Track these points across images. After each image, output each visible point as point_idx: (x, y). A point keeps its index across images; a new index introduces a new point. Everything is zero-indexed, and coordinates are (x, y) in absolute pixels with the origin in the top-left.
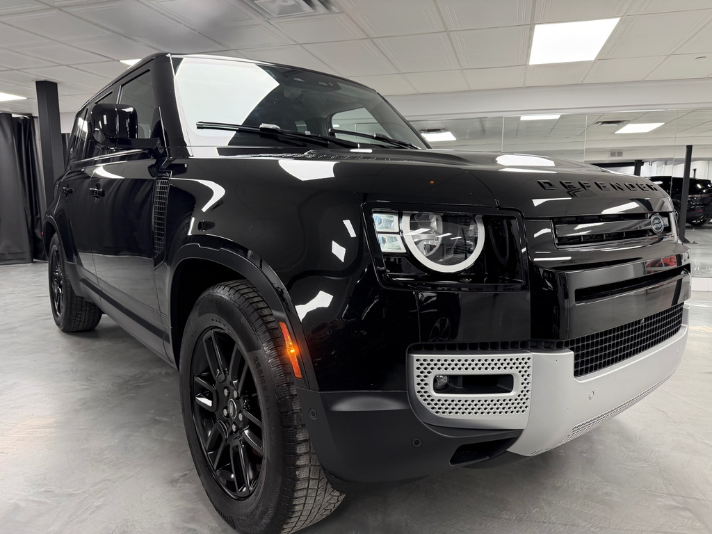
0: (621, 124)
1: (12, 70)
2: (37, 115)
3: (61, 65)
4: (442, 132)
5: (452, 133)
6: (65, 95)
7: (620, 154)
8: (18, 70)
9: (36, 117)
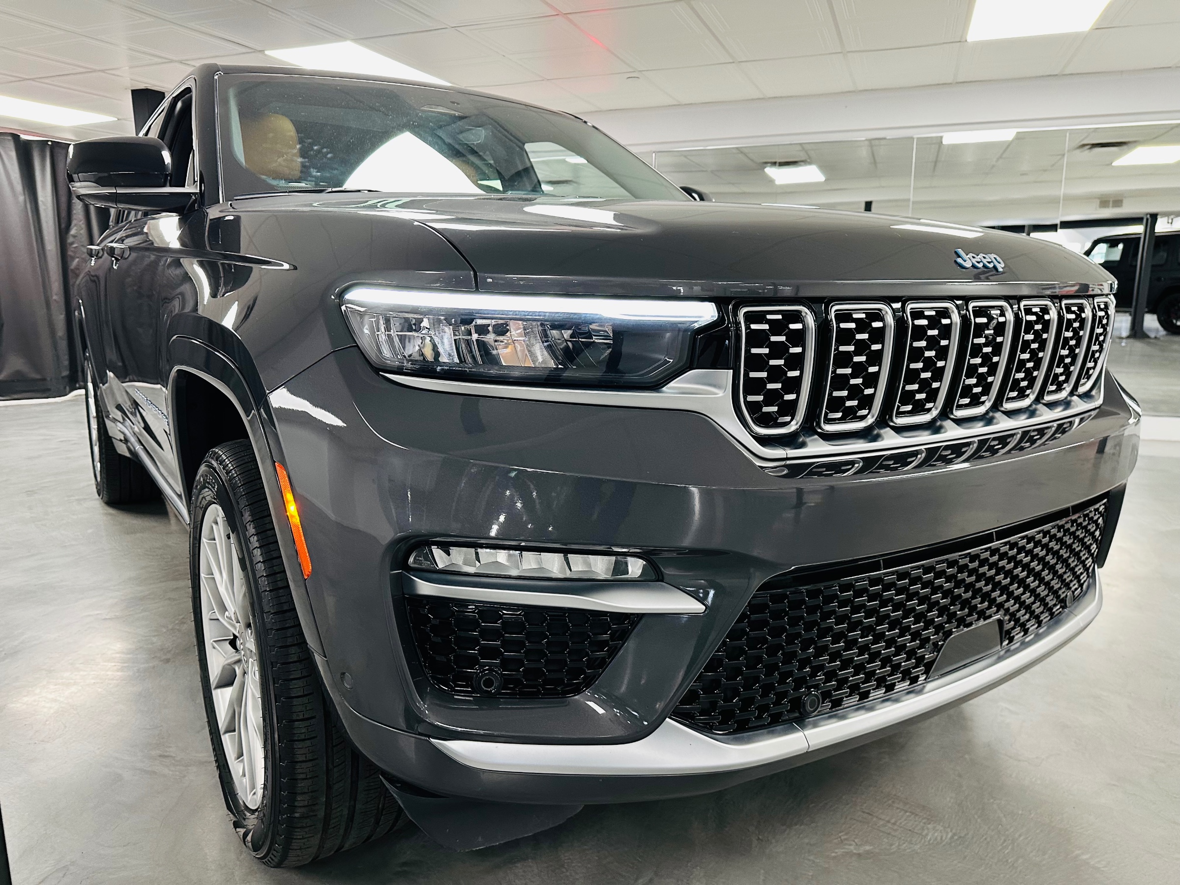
0: (1125, 147)
1: (95, 71)
3: (172, 61)
4: (801, 165)
5: (819, 166)
7: (1118, 203)
8: (102, 71)
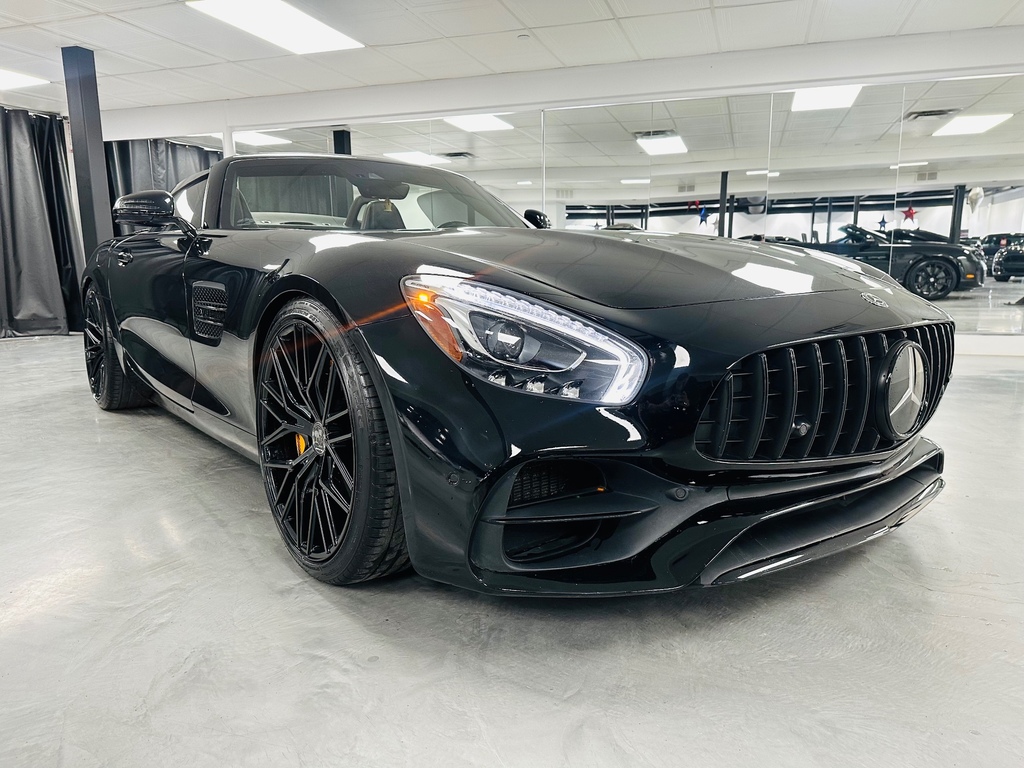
0: (944, 117)
1: (26, 25)
2: (68, 115)
3: (98, 14)
4: (668, 135)
5: (684, 138)
6: (107, 75)
7: (933, 176)
8: (33, 25)
9: (65, 118)
